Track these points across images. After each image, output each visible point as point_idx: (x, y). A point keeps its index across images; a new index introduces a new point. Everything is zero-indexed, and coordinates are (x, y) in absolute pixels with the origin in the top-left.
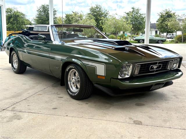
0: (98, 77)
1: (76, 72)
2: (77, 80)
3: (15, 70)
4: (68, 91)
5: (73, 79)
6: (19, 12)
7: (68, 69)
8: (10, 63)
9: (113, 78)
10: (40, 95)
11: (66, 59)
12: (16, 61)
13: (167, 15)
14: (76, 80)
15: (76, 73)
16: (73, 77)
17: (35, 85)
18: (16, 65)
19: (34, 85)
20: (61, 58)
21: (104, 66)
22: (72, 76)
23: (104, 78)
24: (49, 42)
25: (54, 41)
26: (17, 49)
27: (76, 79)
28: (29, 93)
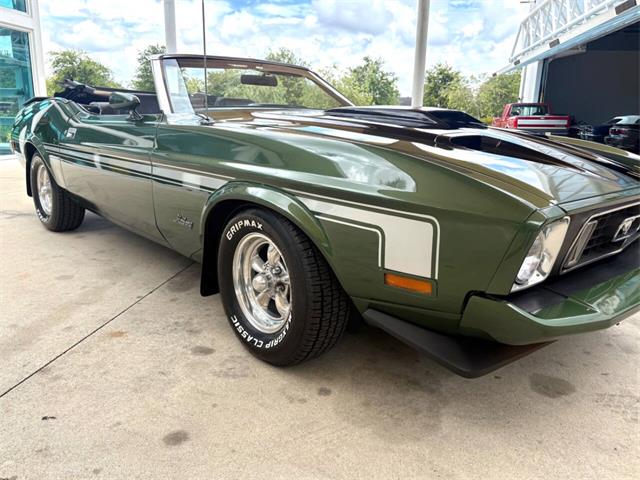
0: (391, 280)
1: (267, 246)
2: (275, 280)
3: (45, 220)
4: (233, 324)
5: (254, 273)
6: (94, 64)
7: (233, 229)
8: (29, 194)
9: (482, 294)
10: (115, 340)
11: (223, 190)
12: (48, 191)
13: (441, 77)
14: (268, 278)
15: (270, 248)
16: (256, 267)
17: (107, 281)
18: (47, 203)
19: (101, 283)
20: (199, 184)
21: (430, 226)
22: (250, 262)
23: (426, 289)
24: (154, 119)
25: (172, 112)
26: (46, 147)
27: (269, 273)
28: (69, 328)
